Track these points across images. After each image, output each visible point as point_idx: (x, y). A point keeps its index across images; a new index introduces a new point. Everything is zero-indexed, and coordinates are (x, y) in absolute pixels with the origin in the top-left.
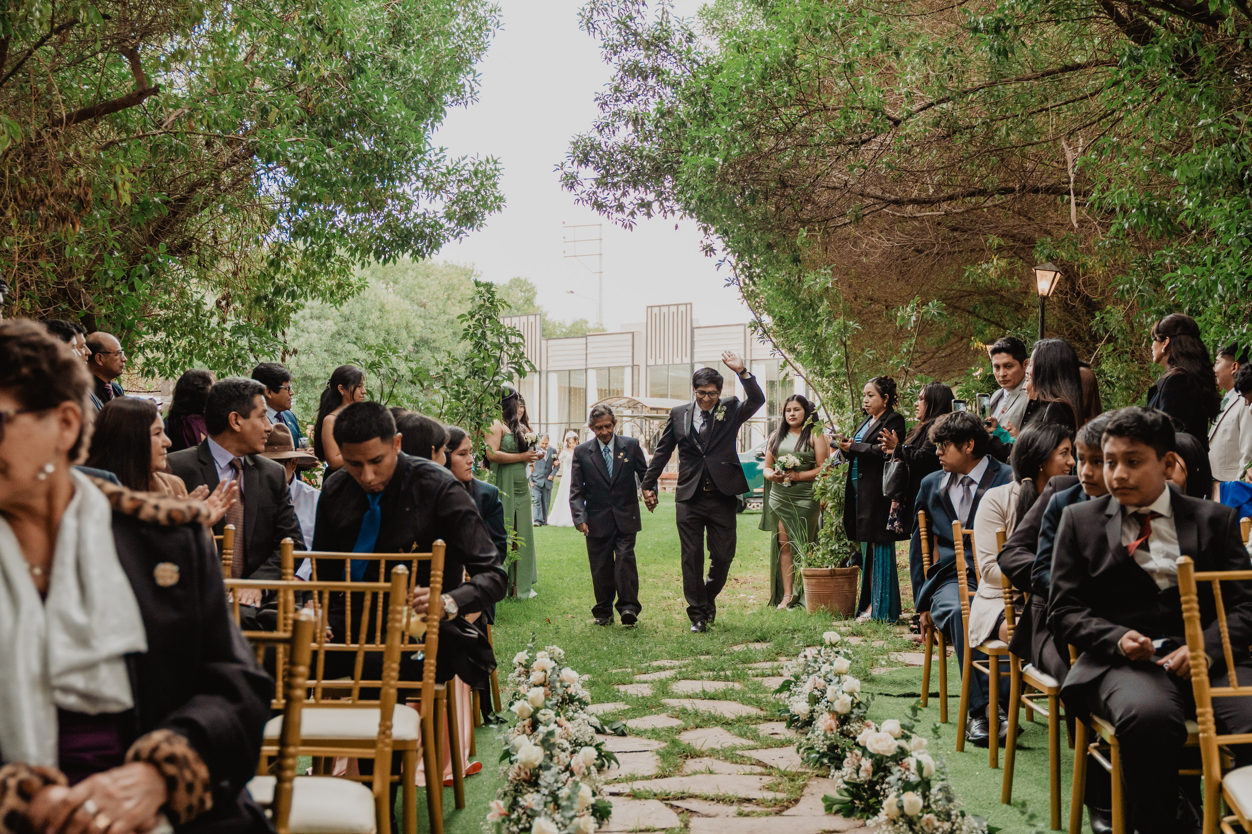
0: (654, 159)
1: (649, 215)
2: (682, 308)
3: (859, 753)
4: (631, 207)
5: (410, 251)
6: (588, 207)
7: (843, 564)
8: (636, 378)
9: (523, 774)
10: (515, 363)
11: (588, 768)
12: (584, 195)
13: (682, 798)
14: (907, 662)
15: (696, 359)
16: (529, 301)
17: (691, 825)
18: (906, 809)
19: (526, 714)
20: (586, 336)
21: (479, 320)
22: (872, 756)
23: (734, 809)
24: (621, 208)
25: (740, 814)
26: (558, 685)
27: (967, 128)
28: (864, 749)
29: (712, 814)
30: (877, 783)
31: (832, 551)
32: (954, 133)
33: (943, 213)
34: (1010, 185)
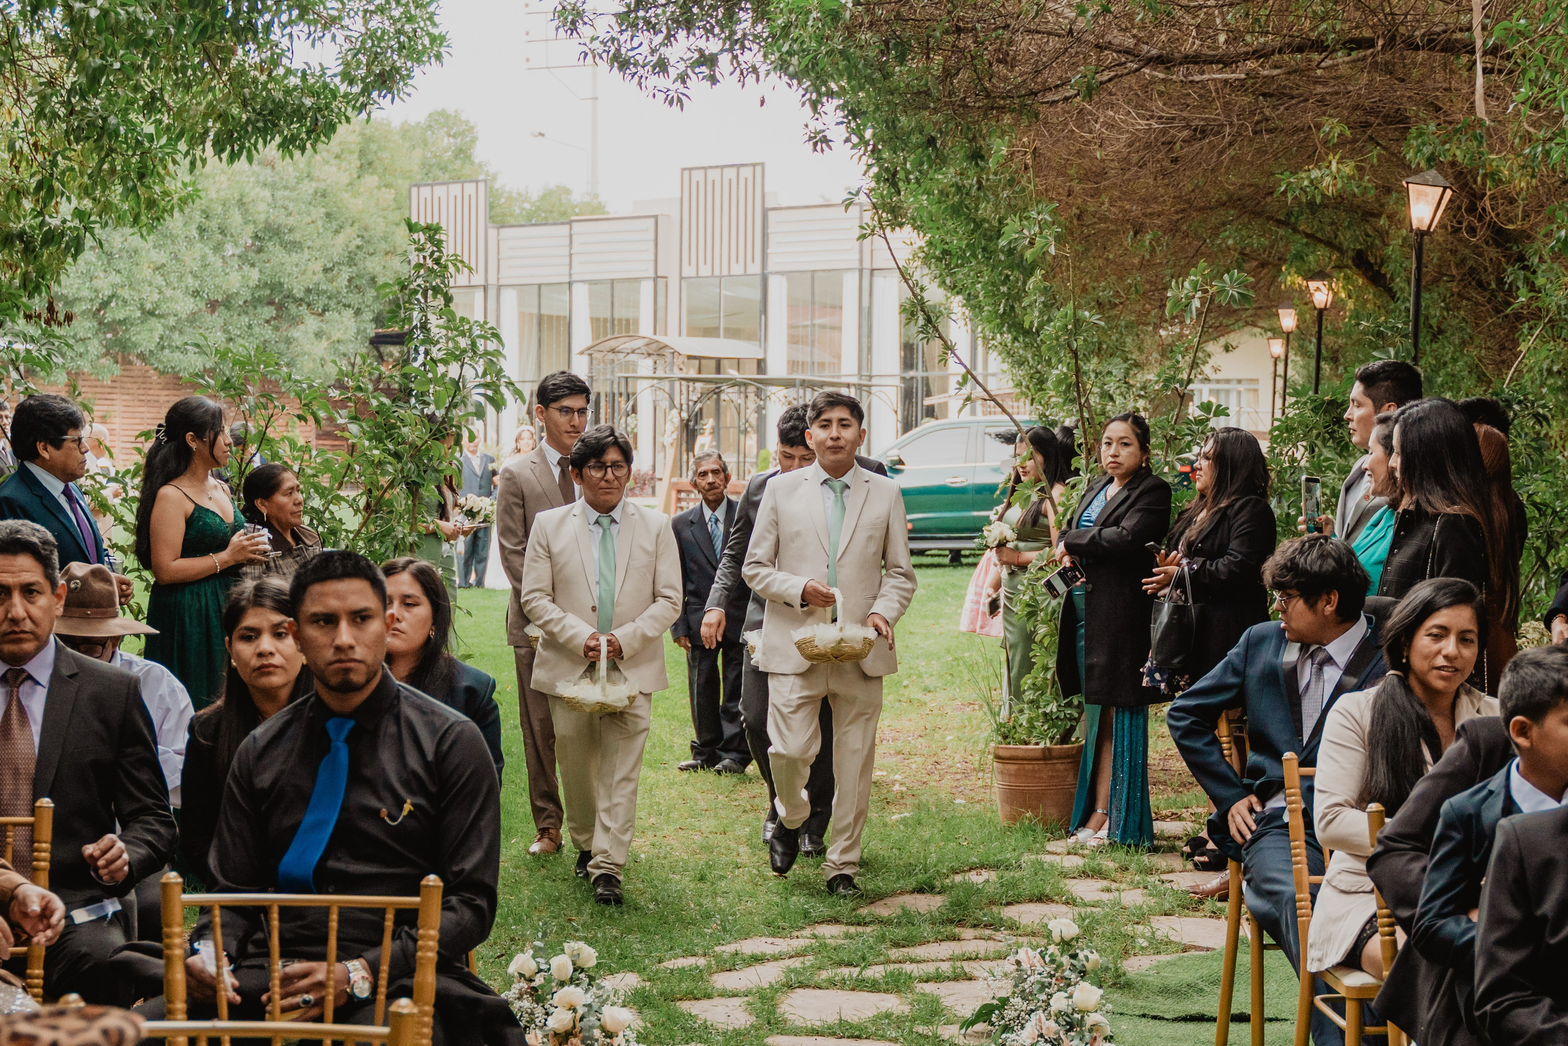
1: (713, 80)
4: (682, 67)
5: (278, 139)
6: (603, 65)
7: (1065, 738)
8: (661, 297)
10: (486, 385)
12: (596, 45)
14: (1186, 941)
16: (463, 153)
20: (571, 223)
21: (415, 291)
24: (662, 66)
31: (1045, 714)
33: (1243, 76)
34: (1367, 33)
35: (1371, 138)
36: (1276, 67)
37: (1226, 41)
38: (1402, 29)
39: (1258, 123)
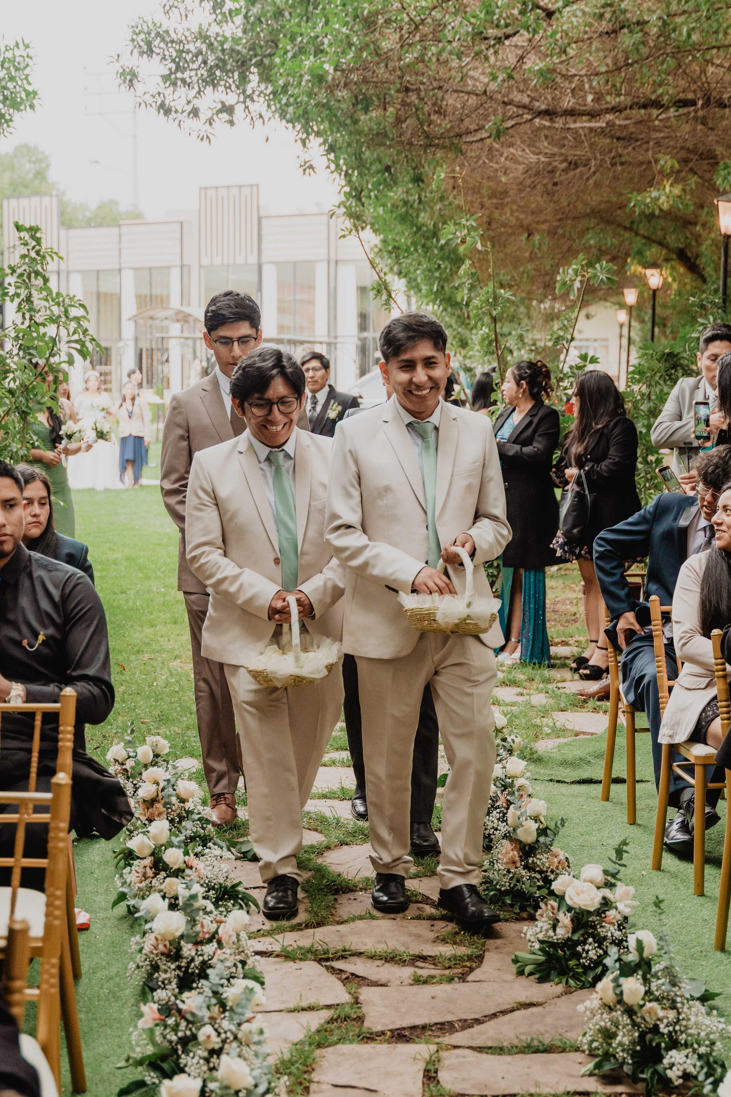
0: (239, 52)
1: (232, 123)
2: (246, 191)
3: (555, 904)
4: (209, 113)
6: (153, 112)
8: (185, 281)
9: (161, 948)
10: (76, 341)
11: (238, 935)
12: (148, 97)
13: (343, 957)
14: (577, 729)
15: (265, 258)
16: (40, 175)
17: (361, 998)
18: (625, 998)
19: (147, 852)
20: (119, 226)
21: (21, 275)
22: (570, 909)
23: (407, 972)
24: (195, 113)
25: (418, 981)
26: (174, 800)
27: (638, 23)
28: (561, 898)
29: (383, 981)
30: (578, 943)
32: (622, 27)
33: (604, 125)
34: (690, 96)
35: (691, 170)
36: (626, 119)
37: (593, 101)
38: (714, 94)
39: (613, 158)
